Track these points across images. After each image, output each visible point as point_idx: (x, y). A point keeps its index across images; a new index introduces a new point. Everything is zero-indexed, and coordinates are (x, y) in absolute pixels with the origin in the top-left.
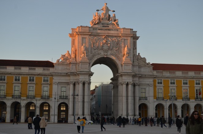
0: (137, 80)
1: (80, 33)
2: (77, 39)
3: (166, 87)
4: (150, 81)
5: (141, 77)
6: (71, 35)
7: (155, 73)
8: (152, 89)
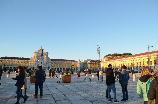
0: (47, 63)
1: (35, 53)
2: (35, 54)
3: (54, 64)
4: (51, 63)
5: (49, 62)
6: (34, 53)
7: (52, 61)
8: (51, 65)
